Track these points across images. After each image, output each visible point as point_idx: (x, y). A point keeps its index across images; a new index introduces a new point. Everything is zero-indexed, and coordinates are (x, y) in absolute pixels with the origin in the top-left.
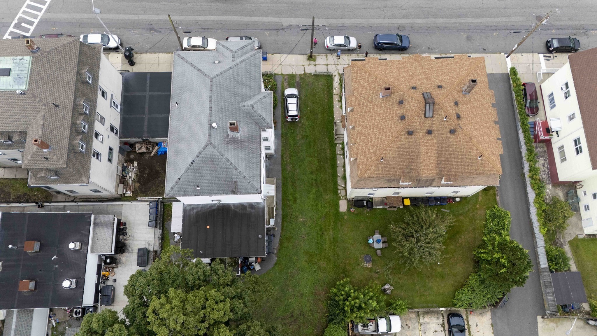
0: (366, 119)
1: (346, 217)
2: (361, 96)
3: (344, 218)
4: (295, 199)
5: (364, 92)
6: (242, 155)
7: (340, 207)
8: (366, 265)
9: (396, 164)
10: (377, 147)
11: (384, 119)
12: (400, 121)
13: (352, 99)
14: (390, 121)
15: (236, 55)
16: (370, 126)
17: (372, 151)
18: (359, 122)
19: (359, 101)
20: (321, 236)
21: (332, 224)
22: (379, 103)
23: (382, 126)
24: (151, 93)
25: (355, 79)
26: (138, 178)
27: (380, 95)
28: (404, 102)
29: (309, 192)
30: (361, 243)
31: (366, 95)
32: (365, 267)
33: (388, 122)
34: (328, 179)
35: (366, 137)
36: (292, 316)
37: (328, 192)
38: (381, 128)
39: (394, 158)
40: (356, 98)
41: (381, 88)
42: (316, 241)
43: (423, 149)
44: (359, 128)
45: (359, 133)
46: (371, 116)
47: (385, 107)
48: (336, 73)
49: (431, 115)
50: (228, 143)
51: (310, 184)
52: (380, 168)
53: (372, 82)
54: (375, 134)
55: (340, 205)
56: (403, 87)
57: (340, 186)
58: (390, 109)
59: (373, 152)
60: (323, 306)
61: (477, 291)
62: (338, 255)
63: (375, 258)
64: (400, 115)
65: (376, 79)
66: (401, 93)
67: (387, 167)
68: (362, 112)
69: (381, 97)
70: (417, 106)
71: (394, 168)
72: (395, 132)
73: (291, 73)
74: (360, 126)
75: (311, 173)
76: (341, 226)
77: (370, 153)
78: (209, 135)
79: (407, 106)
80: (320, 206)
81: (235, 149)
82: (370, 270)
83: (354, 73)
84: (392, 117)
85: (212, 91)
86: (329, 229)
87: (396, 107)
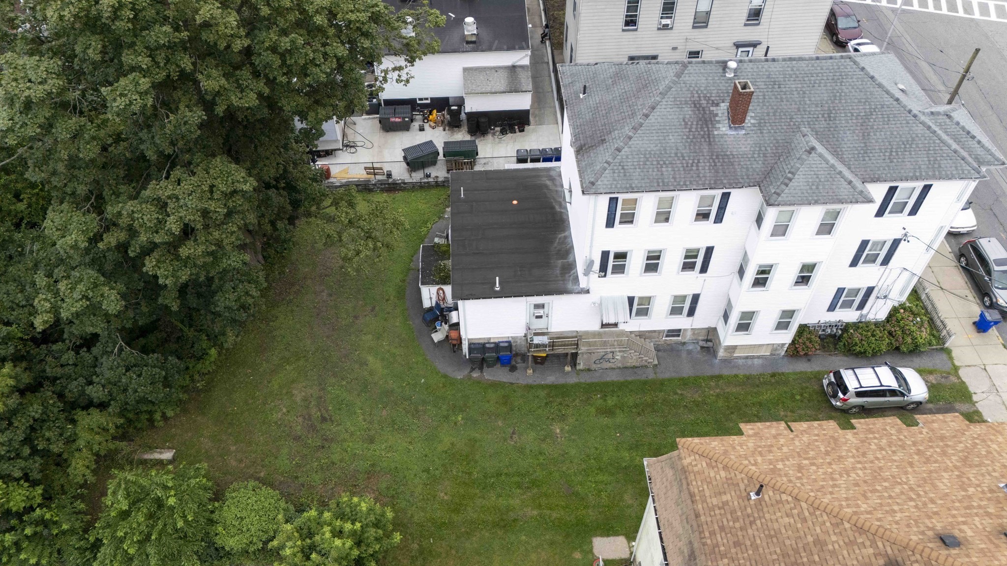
0: (894, 452)
2: (977, 441)
3: (576, 549)
4: (609, 412)
7: (605, 540)
10: (799, 479)
11: (918, 495)
12: (930, 533)
14: (917, 508)
16: (872, 463)
23: (887, 488)
33: (912, 504)
35: (827, 455)
38: (879, 488)
42: (505, 471)
46: (911, 464)
50: (696, 105)
52: (724, 498)
54: (847, 472)
55: (611, 539)
58: (968, 508)
59: (775, 469)
62: (468, 535)
64: (957, 534)
67: (736, 520)
68: (915, 445)
71: (737, 544)
73: (972, 389)
77: (771, 462)
84: (936, 514)
87: (983, 523)
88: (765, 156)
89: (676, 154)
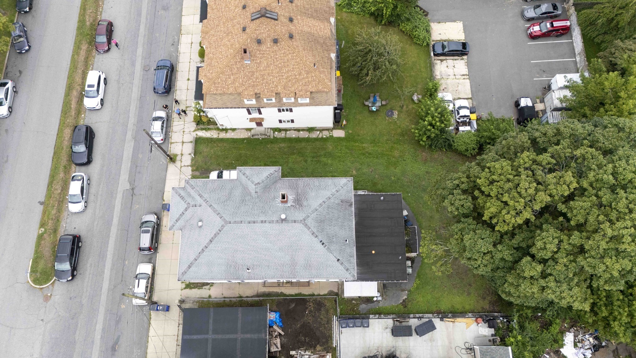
0: (270, 80)
1: (350, 132)
2: (244, 84)
3: (351, 133)
5: (241, 81)
6: (312, 194)
7: (340, 136)
8: (395, 115)
9: (319, 55)
10: (302, 69)
11: (274, 60)
12: (278, 44)
13: (246, 94)
14: (277, 55)
15: (192, 203)
16: (279, 75)
17: (305, 75)
18: (272, 87)
19: (249, 87)
20: (370, 154)
21: (357, 144)
22: (255, 65)
23: (280, 64)
24: (210, 332)
25: (224, 90)
26: (311, 347)
27: (246, 63)
28: (259, 38)
29: (326, 164)
30: (375, 119)
31: (244, 78)
32: (398, 116)
33: (277, 57)
34: (311, 146)
35: (290, 80)
37: (325, 146)
38: (282, 64)
39: (314, 56)
40: (246, 89)
41: (239, 62)
42: (375, 159)
43: (306, 29)
44: (279, 87)
45: (284, 88)
46: (268, 74)
47: (261, 58)
48: (194, 134)
49: (276, 15)
50: (301, 205)
51: (317, 163)
52: (323, 70)
53: (231, 71)
54: (288, 72)
55: (338, 136)
56: (242, 39)
57: (318, 136)
58: (264, 54)
59: (307, 74)
60: (437, 155)
62: (387, 140)
63: (389, 107)
64: (272, 44)
65: (229, 66)
66: (249, 40)
67: (321, 63)
68: (263, 83)
69: (249, 62)
70: (265, 25)
71: (323, 58)
72: (289, 50)
74: (277, 86)
75: (306, 161)
76: (359, 135)
77: (307, 77)
78: (295, 222)
79: (264, 36)
80: (340, 155)
81: (306, 199)
82: (400, 112)
83: (217, 90)
84: (273, 52)
85: (241, 221)
86: (362, 147)
87: (263, 47)
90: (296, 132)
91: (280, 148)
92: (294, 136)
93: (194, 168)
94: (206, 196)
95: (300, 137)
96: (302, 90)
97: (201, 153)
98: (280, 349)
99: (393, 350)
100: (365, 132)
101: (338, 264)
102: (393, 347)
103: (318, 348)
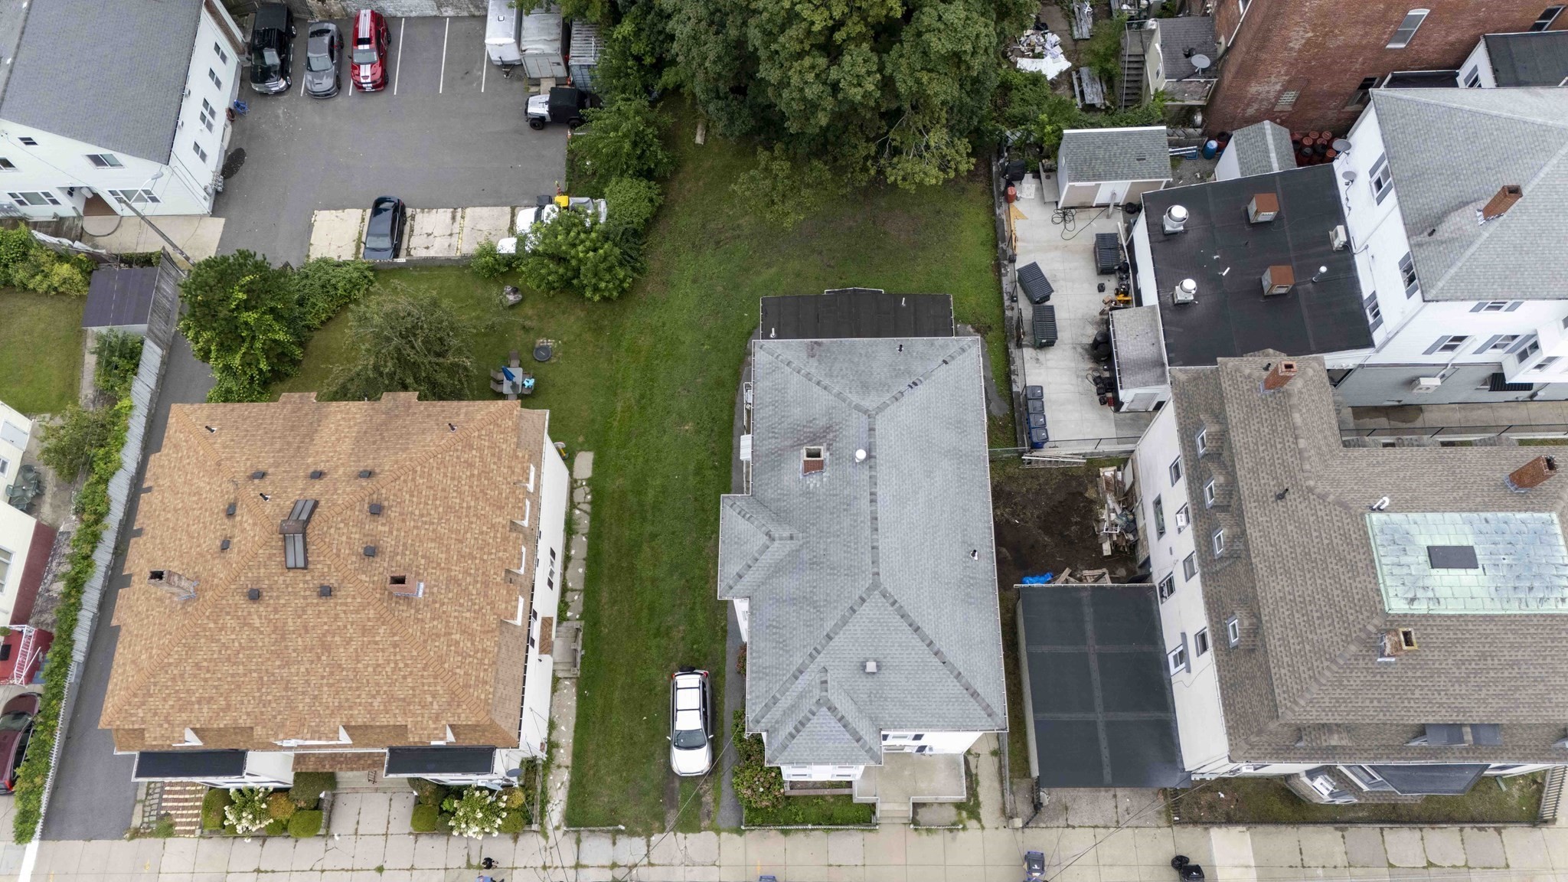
0: (475, 539)
1: (581, 439)
2: (477, 607)
3: (586, 437)
4: (699, 471)
5: (468, 615)
6: (797, 413)
8: (550, 343)
10: (458, 458)
11: (425, 523)
12: (386, 504)
13: (504, 606)
14: (412, 513)
15: (817, 693)
16: (467, 516)
17: (474, 452)
18: (495, 537)
19: (486, 595)
20: (642, 396)
21: (615, 424)
22: (430, 570)
23: (436, 508)
24: (1091, 716)
25: (486, 661)
26: (1091, 510)
27: (424, 593)
28: (361, 551)
29: (664, 490)
30: (553, 386)
31: (461, 605)
32: (551, 338)
33: (417, 512)
34: (614, 527)
35: (482, 491)
36: (718, 243)
37: (616, 496)
38: (438, 502)
39: (423, 432)
40: (492, 604)
41: (417, 611)
42: (656, 385)
44: (497, 520)
45: (501, 508)
46: (461, 541)
47: (416, 554)
48: (557, 836)
49: (301, 502)
50: (828, 429)
51: (659, 510)
53: (438, 636)
54: (460, 493)
55: (591, 466)
56: (354, 598)
57: (585, 512)
58: (405, 545)
59: (471, 447)
60: (653, 264)
61: (318, 284)
62: (610, 361)
63: (526, 356)
64: (382, 520)
65: (425, 641)
66: (363, 577)
68: (481, 559)
69: (422, 585)
70: (330, 528)
72: (405, 481)
73: (690, 836)
74: (493, 526)
75: (654, 536)
76: (593, 421)
77: (480, 449)
78: (872, 429)
79: (357, 536)
80: (640, 460)
81: (811, 422)
82: (540, 333)
83: (486, 683)
84: (404, 521)
85: (873, 548)
86: (623, 412)
87: (388, 543)
88: (779, 500)
89: (783, 417)
90: (570, 566)
91: (614, 602)
92: (581, 570)
93: (657, 824)
94: (798, 660)
95: (585, 555)
96: (509, 467)
97: (612, 810)
98: (1105, 570)
99: (1079, 350)
100: (585, 407)
101: (953, 364)
102: (1075, 348)
103: (1091, 494)
